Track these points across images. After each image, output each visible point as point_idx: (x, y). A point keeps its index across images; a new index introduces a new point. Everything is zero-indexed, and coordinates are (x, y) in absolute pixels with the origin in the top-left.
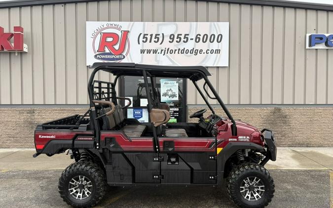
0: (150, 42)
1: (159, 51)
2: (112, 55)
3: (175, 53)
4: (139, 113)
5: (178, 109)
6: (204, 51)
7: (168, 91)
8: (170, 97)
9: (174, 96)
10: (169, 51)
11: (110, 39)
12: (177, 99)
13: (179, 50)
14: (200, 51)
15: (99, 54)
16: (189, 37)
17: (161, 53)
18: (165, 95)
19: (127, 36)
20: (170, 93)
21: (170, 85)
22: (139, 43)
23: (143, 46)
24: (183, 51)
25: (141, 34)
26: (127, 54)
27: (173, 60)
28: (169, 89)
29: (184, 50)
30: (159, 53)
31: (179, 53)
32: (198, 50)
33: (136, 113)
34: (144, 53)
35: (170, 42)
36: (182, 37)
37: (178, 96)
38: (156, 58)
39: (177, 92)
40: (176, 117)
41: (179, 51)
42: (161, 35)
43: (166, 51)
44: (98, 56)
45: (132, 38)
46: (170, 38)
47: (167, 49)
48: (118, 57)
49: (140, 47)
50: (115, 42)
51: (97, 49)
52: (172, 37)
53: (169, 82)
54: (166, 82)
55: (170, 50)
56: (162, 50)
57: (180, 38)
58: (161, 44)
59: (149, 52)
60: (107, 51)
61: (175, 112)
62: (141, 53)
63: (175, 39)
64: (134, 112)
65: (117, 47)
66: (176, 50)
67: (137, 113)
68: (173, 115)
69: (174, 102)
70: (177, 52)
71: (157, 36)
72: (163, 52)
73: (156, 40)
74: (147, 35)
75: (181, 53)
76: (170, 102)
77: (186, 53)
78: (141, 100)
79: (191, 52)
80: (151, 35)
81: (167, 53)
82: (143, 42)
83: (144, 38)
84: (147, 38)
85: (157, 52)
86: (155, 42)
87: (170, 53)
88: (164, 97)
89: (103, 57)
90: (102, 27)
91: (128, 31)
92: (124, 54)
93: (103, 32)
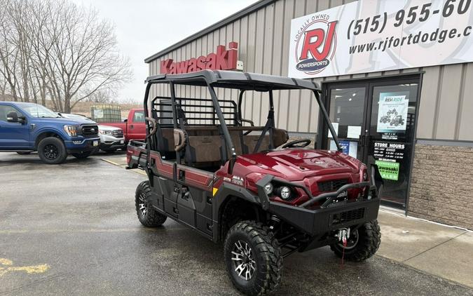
0: (365, 32)
1: (377, 45)
2: (315, 61)
3: (402, 44)
4: (345, 147)
5: (403, 147)
6: (460, 31)
7: (389, 113)
8: (391, 124)
9: (401, 122)
10: (393, 42)
11: (314, 39)
12: (403, 127)
13: (411, 36)
14: (451, 33)
15: (301, 63)
16: (431, 9)
17: (379, 48)
18: (385, 120)
19: (334, 30)
20: (393, 117)
21: (394, 103)
22: (349, 38)
23: (353, 42)
24: (416, 39)
25: (353, 21)
26: (331, 59)
27: (397, 57)
28: (392, 109)
29: (419, 36)
30: (375, 49)
31: (409, 43)
32: (446, 32)
34: (354, 52)
35: (396, 25)
36: (418, 12)
37: (405, 122)
38: (371, 56)
39: (405, 117)
40: (398, 161)
41: (409, 40)
42: (383, 16)
43: (388, 43)
44: (300, 66)
45: (341, 31)
46: (397, 19)
47: (389, 39)
48: (321, 63)
49: (349, 43)
50: (318, 44)
51: (299, 56)
52: (400, 15)
53: (393, 97)
54: (388, 97)
55: (394, 39)
56: (381, 43)
57: (414, 15)
58: (380, 32)
59: (361, 49)
60: (310, 56)
61: (398, 150)
62: (350, 53)
63: (406, 18)
65: (320, 49)
66: (404, 39)
68: (394, 155)
69: (399, 133)
70: (406, 41)
71: (376, 20)
72: (383, 45)
73: (374, 27)
74: (361, 21)
75: (414, 42)
76: (390, 134)
77: (423, 41)
78: (349, 127)
79: (433, 38)
80: (368, 20)
81: (389, 47)
82: (355, 34)
83: (356, 28)
84: (360, 27)
85: (374, 48)
86: (372, 30)
87: (395, 46)
88: (382, 123)
89: (305, 65)
90: (307, 23)
91: (337, 22)
92: (328, 58)
93: (307, 30)
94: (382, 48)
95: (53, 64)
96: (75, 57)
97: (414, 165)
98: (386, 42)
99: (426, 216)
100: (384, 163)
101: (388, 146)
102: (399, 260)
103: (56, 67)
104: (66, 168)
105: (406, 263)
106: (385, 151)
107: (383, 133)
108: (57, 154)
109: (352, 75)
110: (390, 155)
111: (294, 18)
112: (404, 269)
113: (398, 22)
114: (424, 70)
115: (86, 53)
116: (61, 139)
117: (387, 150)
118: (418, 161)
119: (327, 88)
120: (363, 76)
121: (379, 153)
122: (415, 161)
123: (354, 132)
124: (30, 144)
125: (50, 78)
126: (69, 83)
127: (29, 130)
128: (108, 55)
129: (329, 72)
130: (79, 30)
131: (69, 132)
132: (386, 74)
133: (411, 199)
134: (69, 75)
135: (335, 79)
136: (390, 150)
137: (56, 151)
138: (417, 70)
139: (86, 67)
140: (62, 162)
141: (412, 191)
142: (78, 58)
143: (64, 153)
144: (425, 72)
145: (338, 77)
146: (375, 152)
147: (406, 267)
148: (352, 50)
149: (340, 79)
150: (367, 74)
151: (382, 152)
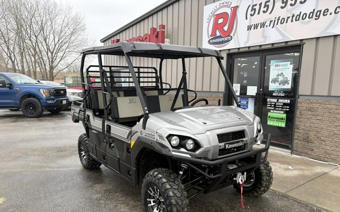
0: (259, 13)
1: (268, 24)
2: (222, 37)
3: (287, 22)
5: (289, 101)
6: (332, 10)
7: (278, 75)
8: (280, 84)
9: (285, 82)
10: (280, 21)
11: (221, 21)
12: (288, 86)
13: (293, 16)
14: (324, 12)
15: (211, 39)
17: (270, 26)
18: (275, 81)
19: (236, 13)
20: (281, 78)
21: (282, 67)
22: (247, 19)
23: (250, 22)
25: (249, 6)
26: (234, 35)
27: (283, 32)
28: (280, 73)
29: (299, 15)
30: (267, 26)
31: (292, 21)
32: (320, 11)
34: (250, 30)
35: (282, 8)
37: (290, 82)
38: (264, 32)
39: (290, 79)
40: (285, 112)
41: (292, 19)
42: (272, 1)
43: (276, 21)
44: (211, 41)
45: (241, 14)
46: (283, 3)
47: (277, 18)
48: (226, 39)
49: (247, 23)
50: (224, 24)
51: (210, 34)
53: (281, 63)
54: (277, 64)
55: (281, 18)
56: (271, 21)
58: (270, 13)
59: (256, 27)
60: (218, 34)
61: (285, 104)
62: (248, 30)
63: (289, 2)
65: (226, 28)
66: (288, 18)
67: (243, 103)
68: (282, 108)
69: (285, 91)
70: (290, 20)
71: (267, 4)
72: (272, 23)
73: (265, 9)
74: (256, 5)
75: (296, 20)
76: (279, 91)
77: (303, 19)
78: (248, 87)
79: (311, 16)
80: (260, 5)
81: (277, 24)
82: (251, 15)
83: (252, 11)
84: (255, 10)
85: (265, 26)
86: (264, 12)
87: (281, 23)
88: (273, 84)
89: (214, 41)
90: (215, 8)
91: (237, 7)
92: (232, 35)
93: (216, 14)
94: (272, 25)
95: (40, 45)
96: (56, 40)
97: (297, 115)
99: (307, 154)
100: (274, 114)
101: (278, 101)
102: (283, 192)
103: (42, 48)
104: (42, 120)
105: (288, 194)
106: (275, 105)
107: (274, 91)
108: (35, 110)
109: (249, 47)
110: (279, 108)
111: (206, 5)
112: (286, 199)
113: (283, 5)
114: (304, 41)
115: (64, 37)
116: (38, 99)
117: (277, 104)
118: (300, 112)
119: (231, 58)
120: (258, 48)
121: (270, 107)
122: (298, 112)
123: (252, 90)
124: (16, 104)
125: (38, 56)
126: (52, 59)
127: (15, 93)
128: (80, 38)
129: (232, 45)
130: (59, 20)
131: (43, 94)
132: (275, 46)
133: (295, 141)
134: (52, 53)
135: (236, 51)
136: (279, 104)
137: (35, 108)
138: (299, 42)
139: (64, 47)
140: (40, 116)
141: (296, 135)
142: (59, 40)
143: (40, 110)
144: (305, 43)
145: (239, 49)
146: (268, 105)
147: (287, 197)
148: (249, 28)
149: (241, 50)
150: (261, 46)
151: (273, 106)
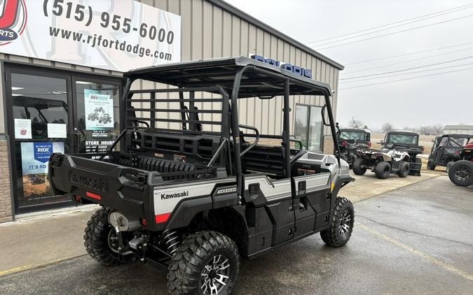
0: (68, 17)
1: (85, 37)
3: (111, 47)
4: (47, 150)
6: (152, 52)
7: (96, 110)
8: (100, 122)
9: (108, 120)
10: (102, 42)
12: (111, 125)
13: (117, 42)
14: (147, 52)
16: (132, 25)
17: (88, 42)
18: (93, 117)
20: (100, 115)
21: (101, 101)
22: (46, 15)
23: (54, 22)
24: (123, 46)
26: (21, 31)
27: (108, 58)
28: (99, 107)
29: (125, 45)
30: (84, 41)
31: (117, 48)
32: (144, 49)
33: (39, 150)
34: (56, 36)
35: (102, 25)
36: (122, 21)
37: (112, 120)
39: (112, 115)
41: (117, 46)
42: (87, 9)
43: (97, 41)
46: (103, 19)
47: (97, 37)
48: (1, 34)
49: (48, 22)
52: (105, 17)
53: (99, 96)
54: (94, 95)
55: (103, 39)
57: (118, 23)
58: (88, 25)
59: (66, 35)
62: (51, 34)
63: (111, 23)
64: (36, 150)
66: (112, 42)
67: (42, 150)
69: (108, 130)
70: (114, 45)
71: (81, 9)
72: (92, 40)
73: (78, 16)
75: (121, 49)
76: (101, 131)
78: (48, 125)
79: (135, 51)
80: (70, 5)
81: (99, 45)
83: (55, 7)
84: (61, 7)
85: (81, 40)
86: (77, 18)
87: (104, 46)
88: (91, 121)
94: (91, 43)
98: (95, 38)
101: (100, 143)
106: (97, 149)
107: (92, 131)
113: (104, 23)
117: (99, 147)
120: (70, 68)
121: (91, 152)
132: (96, 72)
136: (103, 147)
146: (87, 150)
148: (53, 32)
151: (94, 150)
